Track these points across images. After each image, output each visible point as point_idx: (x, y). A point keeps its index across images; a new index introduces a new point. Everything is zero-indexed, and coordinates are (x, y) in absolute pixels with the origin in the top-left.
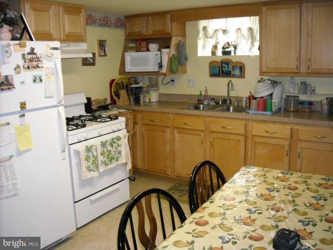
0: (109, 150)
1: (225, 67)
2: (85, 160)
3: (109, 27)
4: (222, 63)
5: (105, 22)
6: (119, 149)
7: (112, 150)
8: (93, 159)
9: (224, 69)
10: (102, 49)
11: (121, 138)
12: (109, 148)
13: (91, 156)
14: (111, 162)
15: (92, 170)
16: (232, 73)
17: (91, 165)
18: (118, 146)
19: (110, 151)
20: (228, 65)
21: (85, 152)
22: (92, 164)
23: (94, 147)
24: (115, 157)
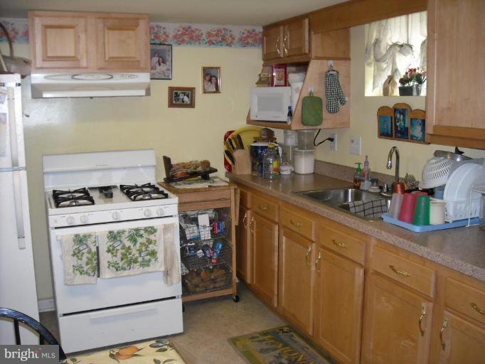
0: (127, 246)
1: (399, 120)
2: (73, 255)
3: (229, 45)
4: (395, 110)
5: (220, 39)
6: (151, 247)
7: (132, 247)
8: (90, 256)
9: (398, 124)
10: (210, 80)
11: (155, 231)
12: (128, 244)
13: (85, 251)
14: (129, 265)
15: (86, 273)
16: (411, 132)
17: (84, 265)
18: (150, 242)
19: (129, 248)
20: (404, 116)
21: (73, 244)
22: (87, 264)
23: (93, 239)
24: (140, 259)
